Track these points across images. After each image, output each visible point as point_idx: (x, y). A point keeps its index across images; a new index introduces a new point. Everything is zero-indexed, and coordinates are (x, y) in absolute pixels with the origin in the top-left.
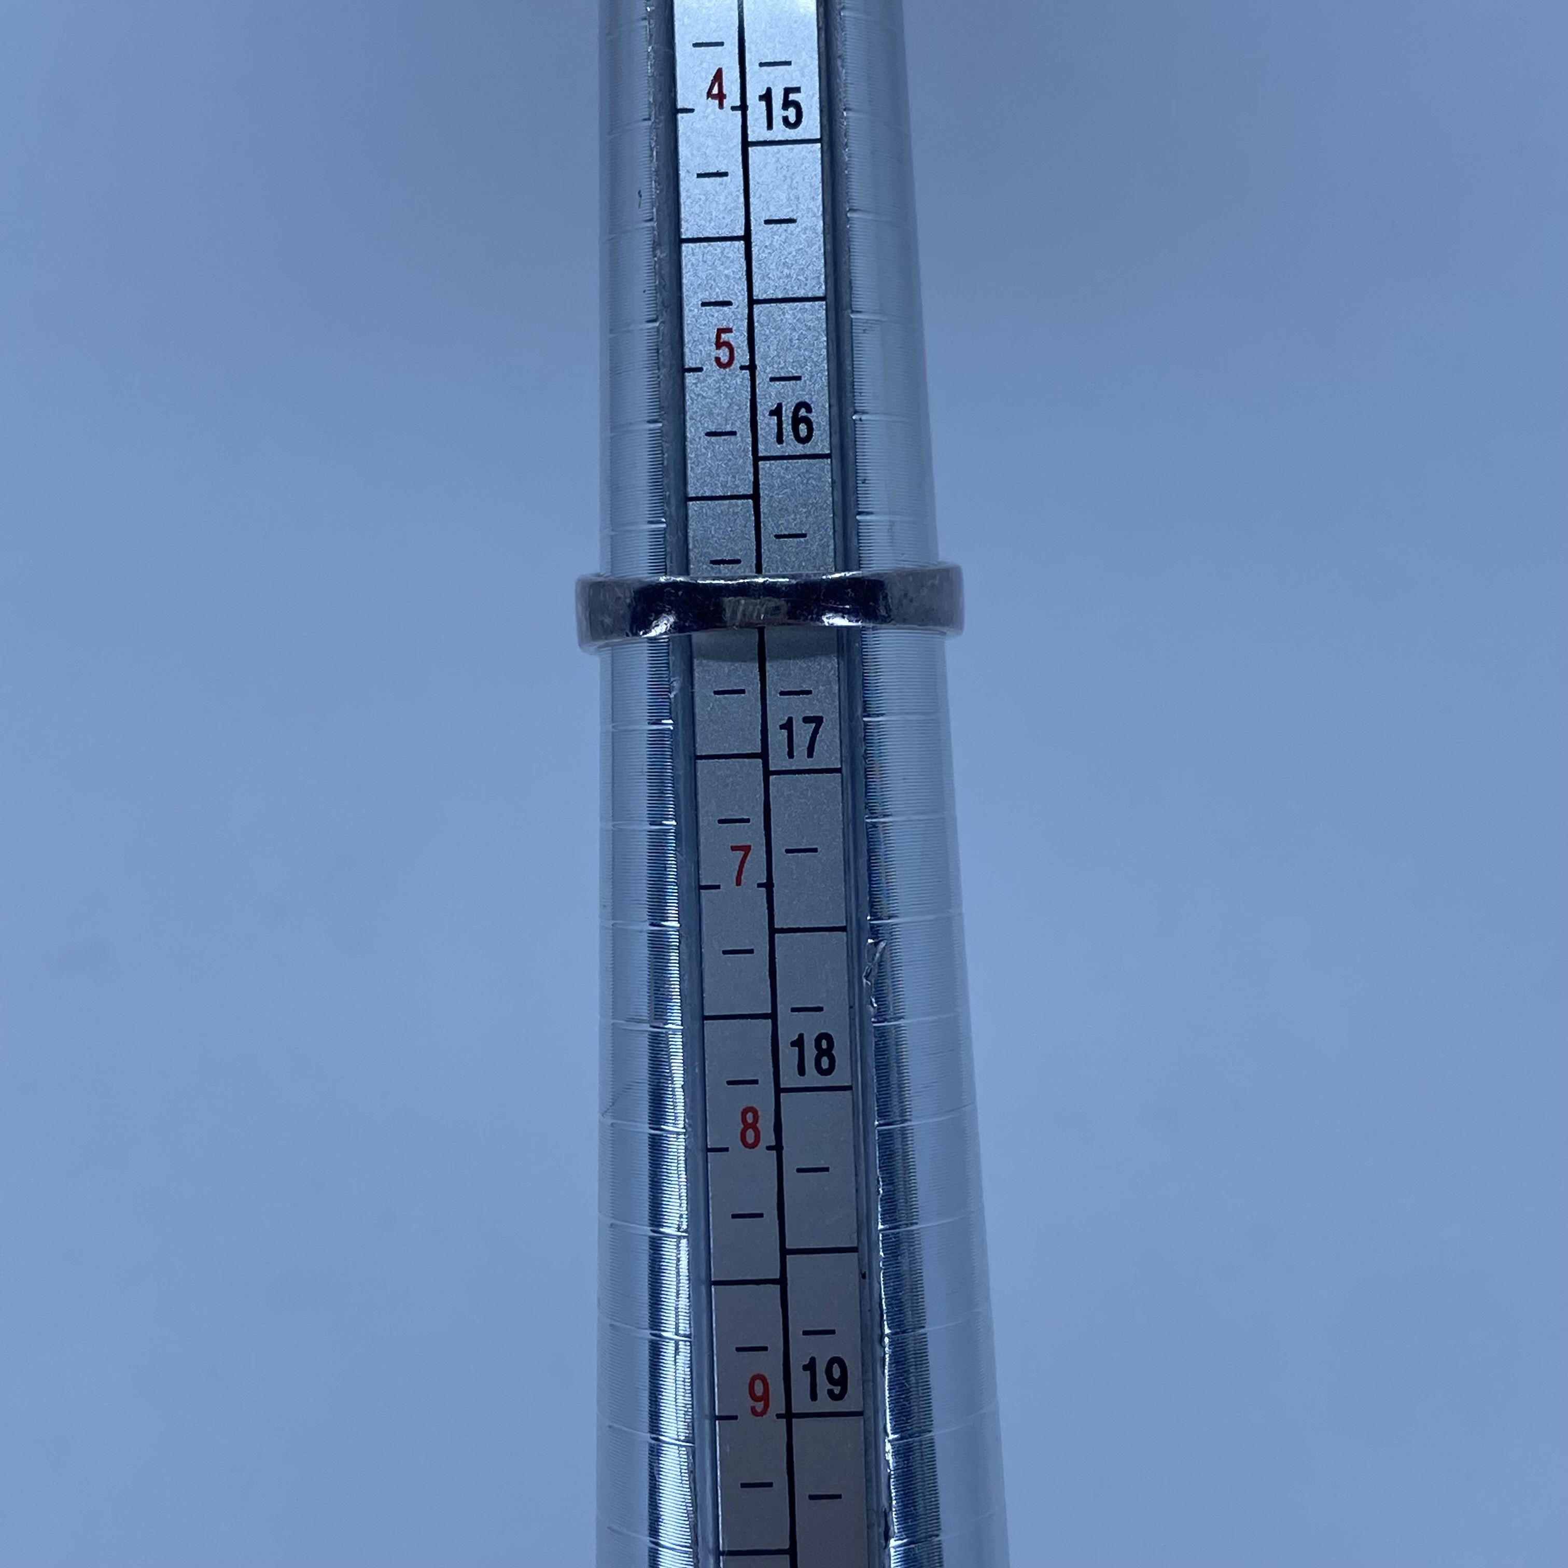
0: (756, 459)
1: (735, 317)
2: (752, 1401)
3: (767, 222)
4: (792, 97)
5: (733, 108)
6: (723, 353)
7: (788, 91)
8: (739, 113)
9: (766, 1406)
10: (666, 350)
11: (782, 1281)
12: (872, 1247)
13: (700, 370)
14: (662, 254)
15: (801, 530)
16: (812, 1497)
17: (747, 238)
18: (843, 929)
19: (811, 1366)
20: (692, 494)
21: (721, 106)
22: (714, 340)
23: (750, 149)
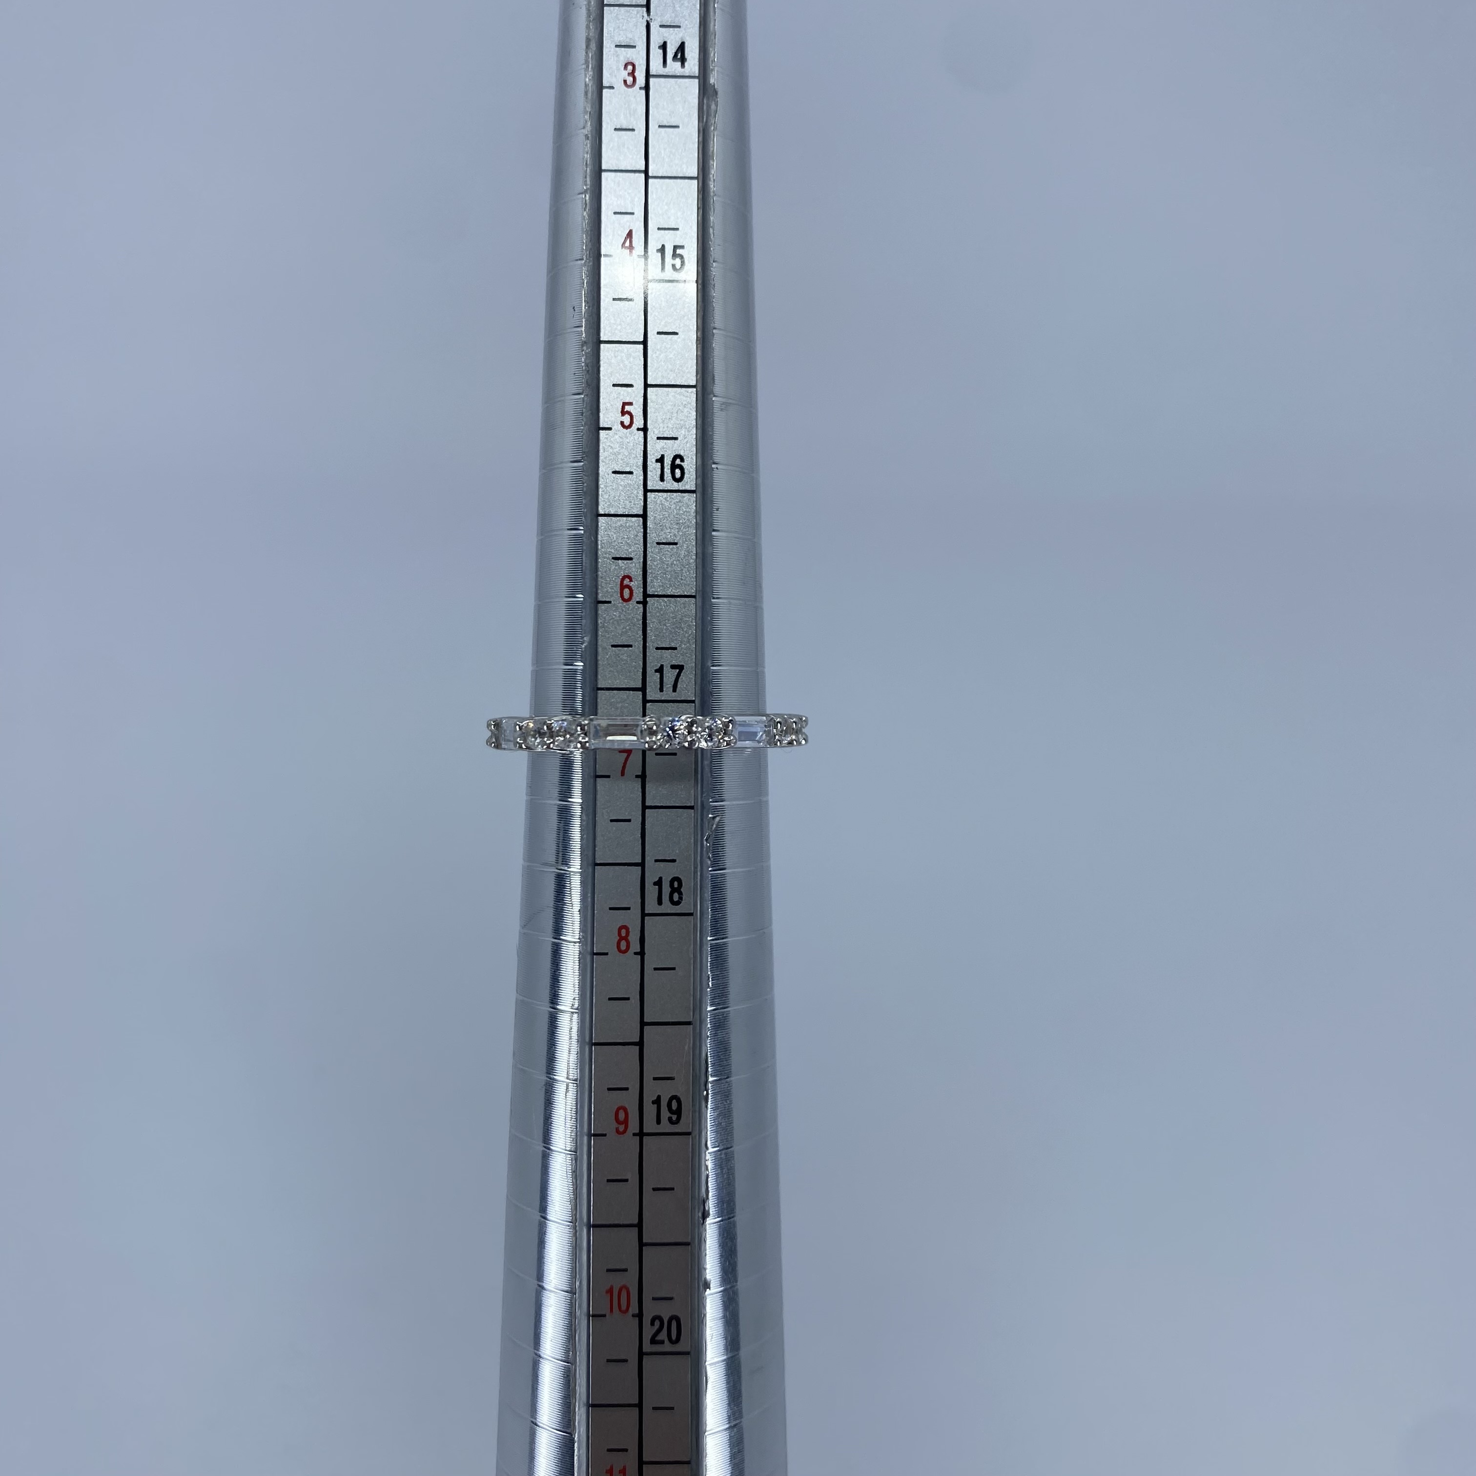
0: (646, 491)
1: (635, 395)
2: (617, 1124)
3: (659, 333)
4: (679, 251)
5: (639, 256)
6: (626, 419)
7: (675, 248)
8: (642, 259)
9: (626, 1128)
10: (587, 413)
11: (640, 1044)
12: (702, 1021)
13: (610, 429)
14: (587, 349)
15: (675, 540)
16: (654, 1189)
17: (645, 343)
18: (692, 808)
19: (657, 1102)
20: (601, 512)
21: (631, 254)
22: (620, 410)
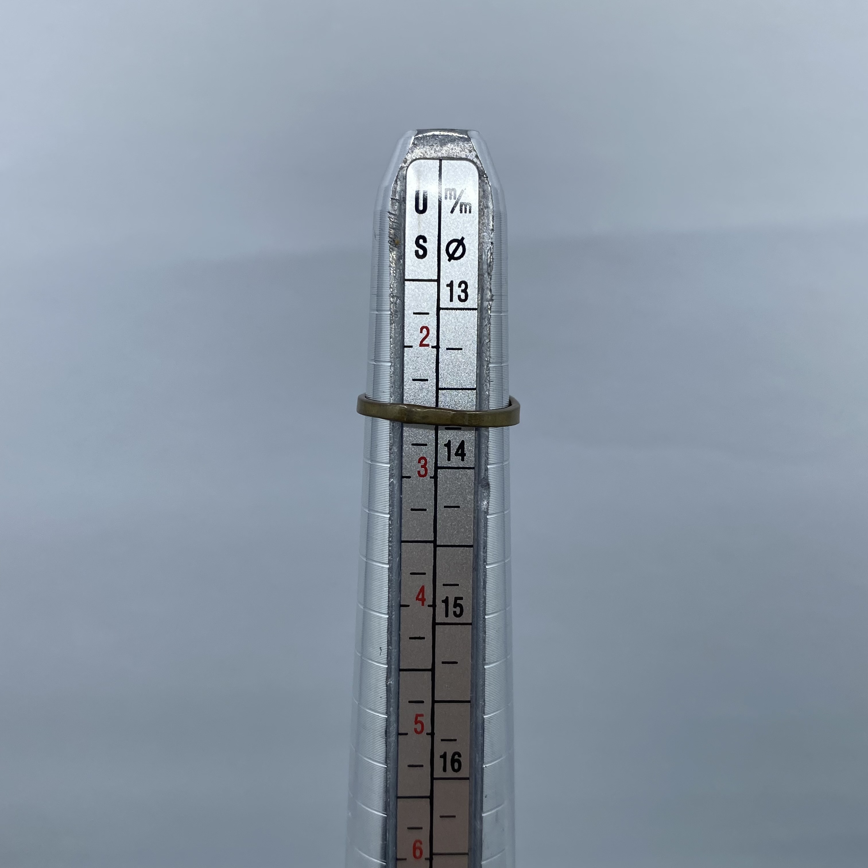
0: (433, 779)
1: (426, 709)
3: (443, 663)
4: (459, 602)
5: (429, 606)
6: (419, 727)
7: (456, 599)
8: (431, 609)
13: (406, 734)
15: (454, 813)
17: (433, 670)
20: (399, 795)
21: (423, 605)
22: (414, 720)
23: (436, 626)
